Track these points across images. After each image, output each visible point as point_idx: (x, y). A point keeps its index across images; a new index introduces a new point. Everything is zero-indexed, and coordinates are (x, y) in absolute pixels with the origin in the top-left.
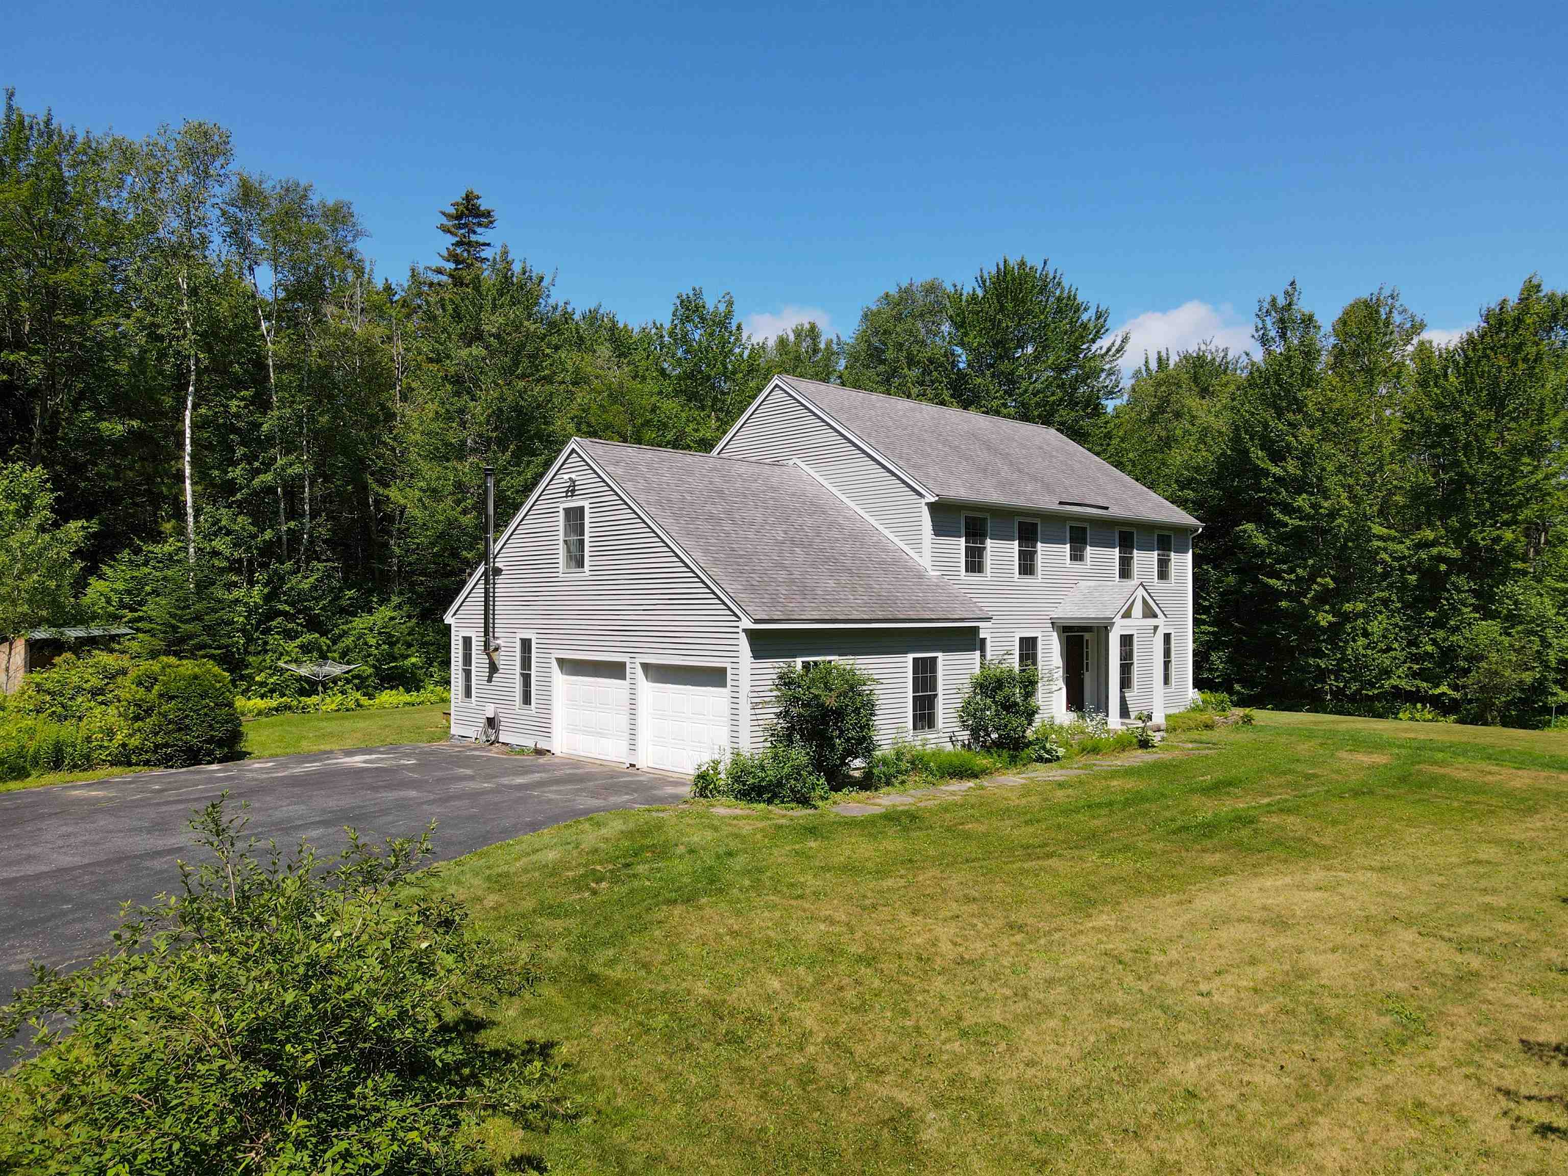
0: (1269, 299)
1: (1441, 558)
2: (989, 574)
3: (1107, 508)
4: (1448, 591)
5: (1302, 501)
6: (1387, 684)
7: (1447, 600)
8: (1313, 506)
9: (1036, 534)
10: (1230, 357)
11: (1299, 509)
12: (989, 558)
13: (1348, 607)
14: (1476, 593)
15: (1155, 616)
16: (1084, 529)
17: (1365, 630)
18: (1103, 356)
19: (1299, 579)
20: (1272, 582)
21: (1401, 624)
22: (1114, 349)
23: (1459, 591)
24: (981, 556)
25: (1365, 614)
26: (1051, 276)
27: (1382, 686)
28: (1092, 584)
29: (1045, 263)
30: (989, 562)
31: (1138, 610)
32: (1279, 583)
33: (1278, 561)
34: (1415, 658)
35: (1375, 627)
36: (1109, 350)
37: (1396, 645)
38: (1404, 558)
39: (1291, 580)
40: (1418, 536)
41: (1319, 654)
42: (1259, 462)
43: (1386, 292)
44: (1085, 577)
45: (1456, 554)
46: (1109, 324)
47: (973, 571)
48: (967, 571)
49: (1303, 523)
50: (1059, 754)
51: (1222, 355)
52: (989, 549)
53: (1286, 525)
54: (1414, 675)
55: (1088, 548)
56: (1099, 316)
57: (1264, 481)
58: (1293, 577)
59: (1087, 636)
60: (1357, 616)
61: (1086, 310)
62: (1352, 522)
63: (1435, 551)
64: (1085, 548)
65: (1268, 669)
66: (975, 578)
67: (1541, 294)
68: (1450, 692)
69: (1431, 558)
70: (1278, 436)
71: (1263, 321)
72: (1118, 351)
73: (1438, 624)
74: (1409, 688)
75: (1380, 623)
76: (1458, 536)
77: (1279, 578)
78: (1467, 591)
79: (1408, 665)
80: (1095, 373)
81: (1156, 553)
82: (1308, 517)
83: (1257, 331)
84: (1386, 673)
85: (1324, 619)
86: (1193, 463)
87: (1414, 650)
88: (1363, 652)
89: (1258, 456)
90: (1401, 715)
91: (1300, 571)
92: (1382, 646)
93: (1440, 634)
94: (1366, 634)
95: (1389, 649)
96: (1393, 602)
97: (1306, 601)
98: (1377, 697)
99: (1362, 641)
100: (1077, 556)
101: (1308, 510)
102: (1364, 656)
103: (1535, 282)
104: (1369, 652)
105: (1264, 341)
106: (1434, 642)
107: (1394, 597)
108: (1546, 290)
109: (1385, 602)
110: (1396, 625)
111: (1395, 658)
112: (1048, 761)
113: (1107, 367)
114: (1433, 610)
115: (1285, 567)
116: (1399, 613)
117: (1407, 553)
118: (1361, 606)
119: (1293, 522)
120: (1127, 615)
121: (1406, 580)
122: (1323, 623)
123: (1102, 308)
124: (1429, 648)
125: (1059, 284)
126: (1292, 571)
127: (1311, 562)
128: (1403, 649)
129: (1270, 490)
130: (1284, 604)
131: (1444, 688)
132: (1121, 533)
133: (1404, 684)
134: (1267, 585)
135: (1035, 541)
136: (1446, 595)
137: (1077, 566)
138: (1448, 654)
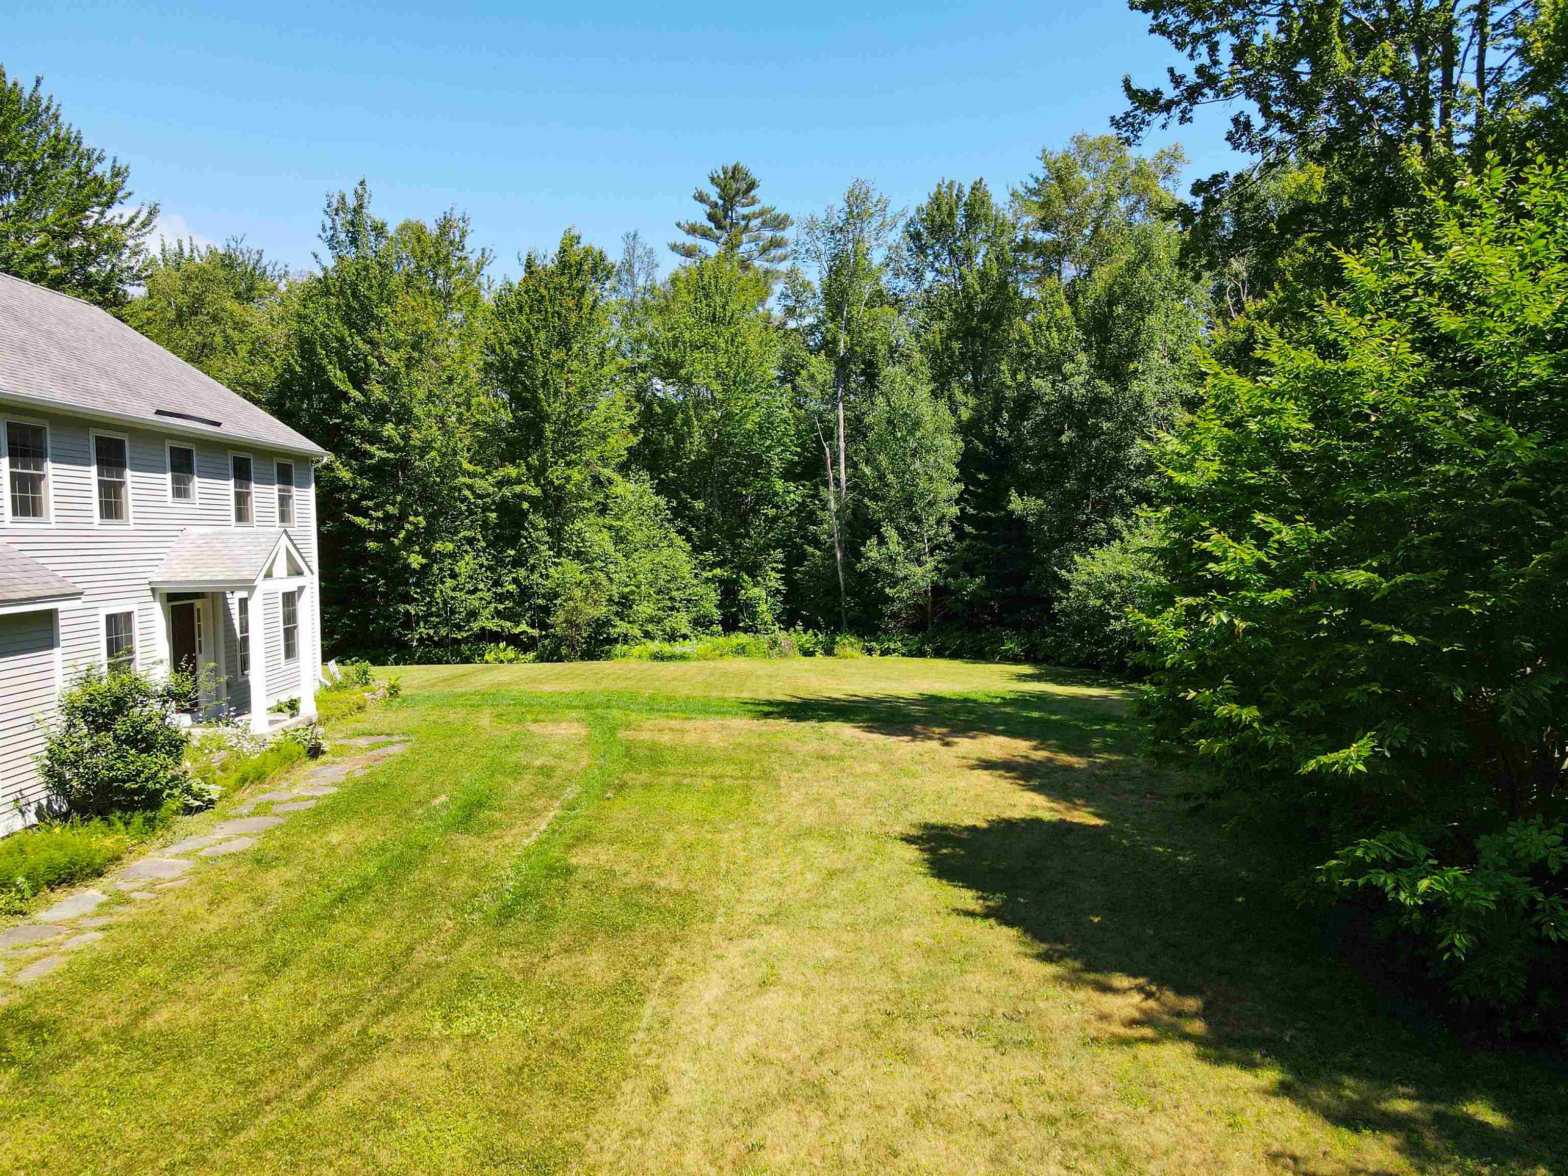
0: (337, 196)
1: (522, 497)
2: (53, 519)
3: (219, 424)
4: (527, 530)
5: (388, 430)
6: (476, 626)
7: (526, 538)
8: (403, 437)
9: (123, 457)
10: (264, 262)
11: (389, 440)
12: (52, 492)
13: (438, 546)
14: (550, 533)
15: (300, 573)
16: (189, 453)
17: (451, 570)
18: (123, 227)
19: (387, 517)
20: (359, 520)
21: (485, 563)
22: (138, 222)
23: (536, 529)
24: (36, 489)
25: (452, 555)
26: (44, 104)
27: (471, 629)
28: (209, 530)
29: (38, 82)
30: (52, 499)
31: (281, 567)
32: (367, 521)
33: (363, 497)
34: (500, 598)
35: (462, 567)
36: (132, 221)
37: (481, 586)
38: (488, 495)
39: (378, 519)
40: (499, 474)
41: (407, 599)
42: (337, 383)
43: (457, 215)
44: (198, 521)
45: (537, 492)
46: (128, 186)
47: (25, 513)
48: (15, 513)
49: (391, 455)
50: (214, 796)
51: (256, 257)
52: (50, 479)
53: (372, 456)
54: (498, 614)
55: (196, 479)
56: (116, 173)
57: (344, 406)
58: (380, 514)
59: (198, 604)
60: (444, 556)
61: (100, 159)
62: (443, 455)
63: (518, 489)
64: (190, 480)
65: (352, 617)
66: (28, 525)
67: (581, 246)
68: (529, 630)
69: (515, 496)
70: (354, 355)
71: (333, 220)
72: (144, 225)
73: (517, 563)
74: (495, 629)
75: (467, 564)
76: (538, 473)
77: (365, 515)
78: (544, 529)
79: (493, 605)
80: (114, 247)
81: (276, 487)
82: (396, 449)
83: (324, 230)
84: (473, 614)
85: (416, 561)
86: (248, 378)
87: (499, 590)
88: (451, 594)
89: (337, 376)
90: (486, 657)
91: (390, 508)
92: (469, 586)
93: (522, 572)
94: (454, 576)
95: (476, 590)
96: (479, 540)
97: (396, 541)
98: (466, 640)
99: (450, 583)
100: (180, 492)
101: (398, 441)
102: (453, 598)
103: (575, 232)
104: (458, 594)
105: (332, 242)
106: (515, 581)
107: (479, 537)
108: (584, 243)
109: (471, 541)
110: (481, 566)
111: (481, 599)
112: (199, 809)
113: (130, 243)
114: (513, 548)
115: (371, 504)
116: (484, 552)
117: (491, 490)
118: (450, 547)
119: (379, 452)
120: (268, 575)
121: (487, 518)
122: (415, 566)
123: (121, 163)
124: (512, 588)
125: (57, 117)
126: (377, 508)
127: (399, 498)
128: (489, 590)
129: (349, 418)
130: (371, 545)
131: (523, 627)
132: (236, 460)
133: (491, 625)
134: (353, 524)
135: (122, 466)
136: (525, 533)
137: (181, 506)
138: (525, 593)
